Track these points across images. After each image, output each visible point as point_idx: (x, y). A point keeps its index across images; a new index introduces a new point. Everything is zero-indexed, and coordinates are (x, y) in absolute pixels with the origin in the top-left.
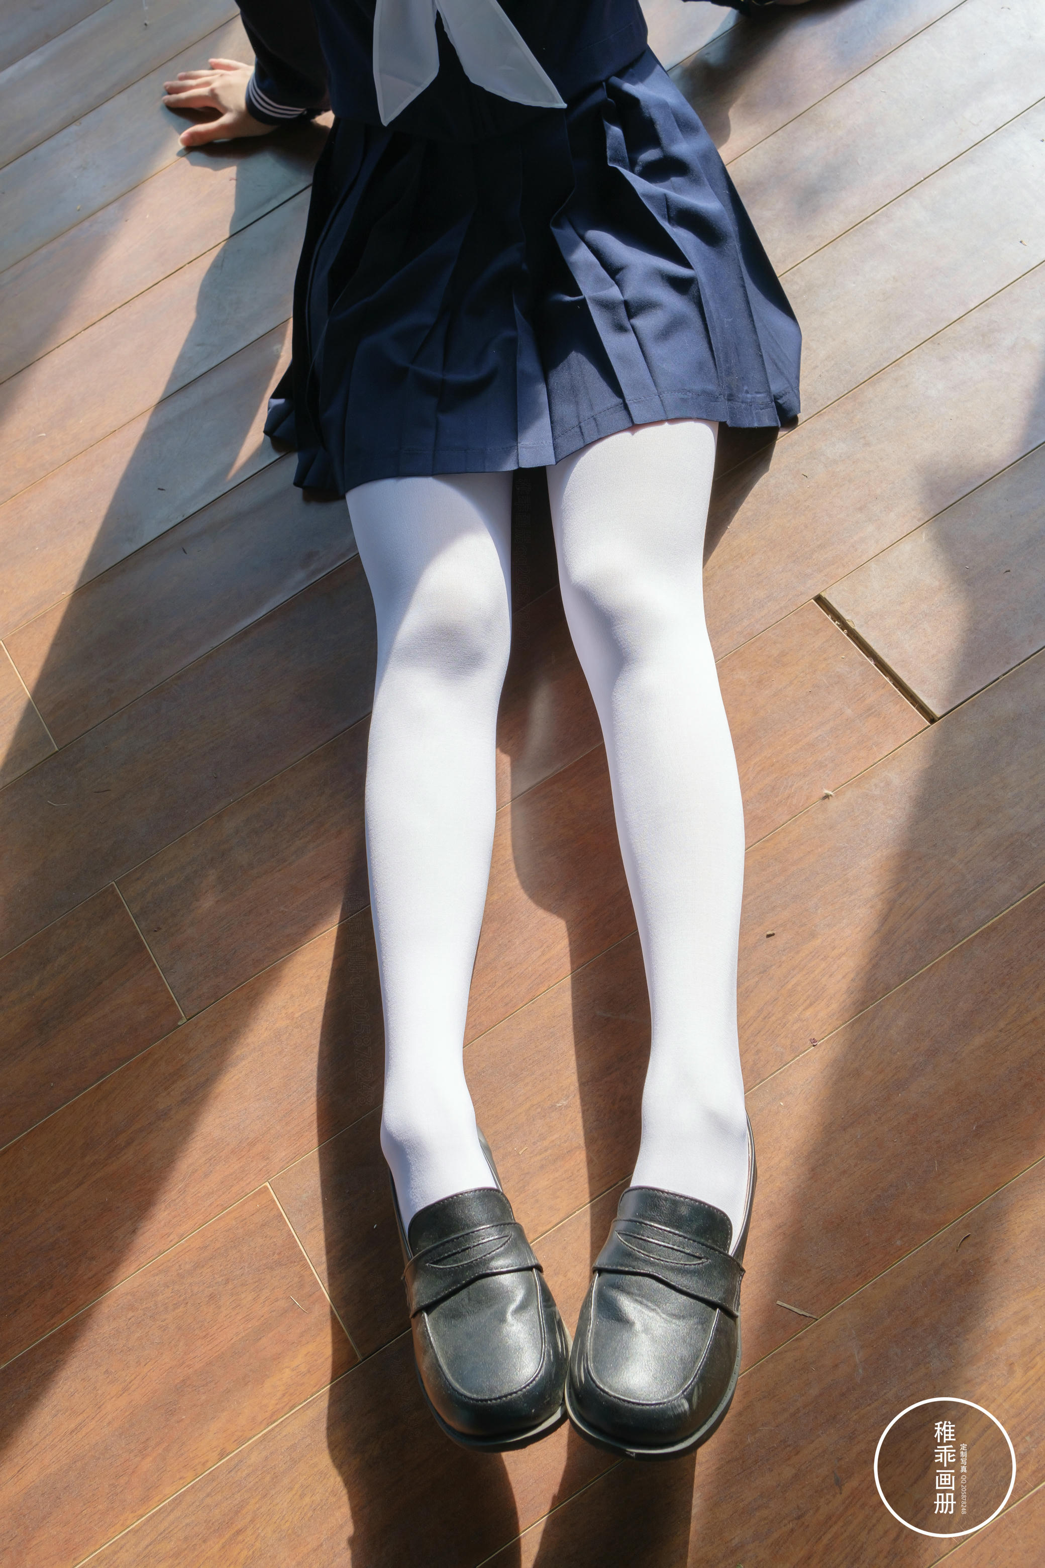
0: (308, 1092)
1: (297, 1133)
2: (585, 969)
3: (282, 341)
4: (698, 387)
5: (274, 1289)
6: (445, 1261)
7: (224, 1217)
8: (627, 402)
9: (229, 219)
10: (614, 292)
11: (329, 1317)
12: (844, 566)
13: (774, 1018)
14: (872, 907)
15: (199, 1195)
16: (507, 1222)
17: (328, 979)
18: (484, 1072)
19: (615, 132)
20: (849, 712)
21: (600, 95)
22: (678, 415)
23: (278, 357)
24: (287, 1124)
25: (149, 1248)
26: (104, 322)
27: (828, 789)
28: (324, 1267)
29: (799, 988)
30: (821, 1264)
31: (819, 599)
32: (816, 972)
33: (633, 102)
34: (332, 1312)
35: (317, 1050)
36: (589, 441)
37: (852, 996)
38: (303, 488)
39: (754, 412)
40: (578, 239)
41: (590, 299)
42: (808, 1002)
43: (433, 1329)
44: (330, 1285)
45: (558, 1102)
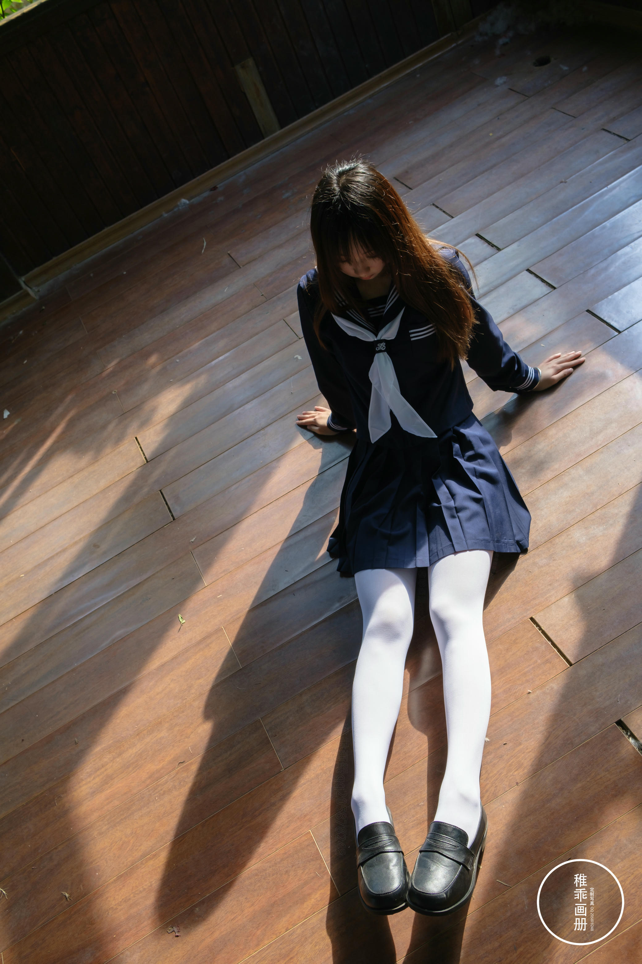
0: (327, 797)
1: (322, 812)
2: (433, 754)
3: (336, 516)
4: (481, 538)
5: (310, 869)
6: (369, 847)
7: (293, 842)
8: (453, 543)
9: (319, 468)
10: (452, 503)
11: (330, 880)
12: (542, 606)
13: (503, 774)
14: (543, 734)
15: (285, 834)
16: (392, 835)
17: (336, 756)
18: (393, 791)
19: (457, 446)
20: (539, 661)
21: (450, 434)
22: (472, 548)
23: (334, 521)
24: (319, 809)
25: (265, 853)
26: (269, 506)
27: (530, 690)
28: (329, 861)
29: (513, 763)
30: (514, 867)
31: (532, 619)
32: (520, 758)
33: (463, 435)
34: (331, 878)
35: (331, 781)
36: (440, 558)
37: (533, 767)
38: (340, 572)
39: (508, 547)
40: (442, 483)
41: (443, 506)
42: (516, 769)
43: (364, 871)
44: (331, 868)
45: (420, 803)
